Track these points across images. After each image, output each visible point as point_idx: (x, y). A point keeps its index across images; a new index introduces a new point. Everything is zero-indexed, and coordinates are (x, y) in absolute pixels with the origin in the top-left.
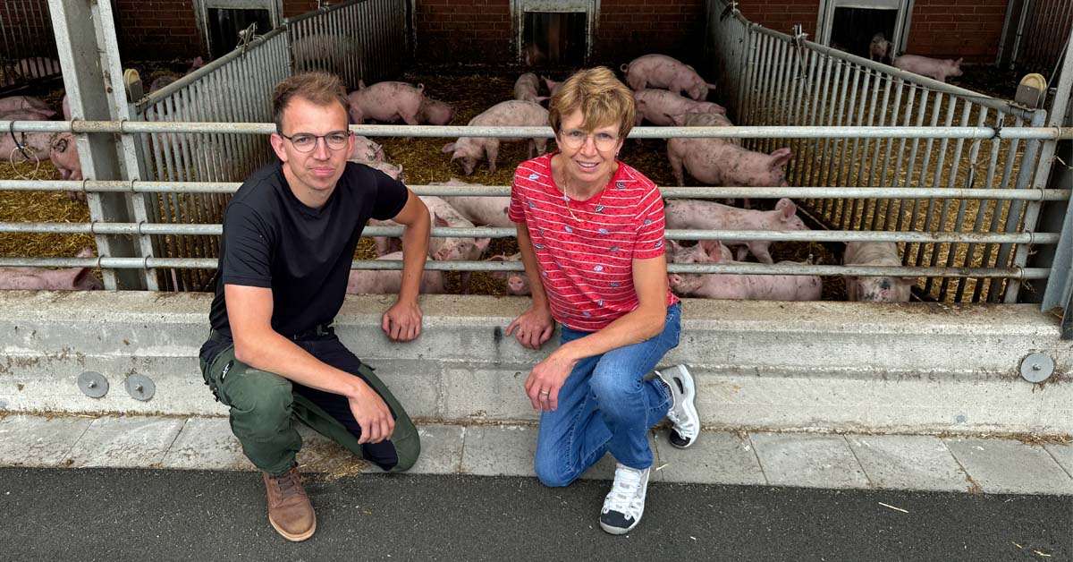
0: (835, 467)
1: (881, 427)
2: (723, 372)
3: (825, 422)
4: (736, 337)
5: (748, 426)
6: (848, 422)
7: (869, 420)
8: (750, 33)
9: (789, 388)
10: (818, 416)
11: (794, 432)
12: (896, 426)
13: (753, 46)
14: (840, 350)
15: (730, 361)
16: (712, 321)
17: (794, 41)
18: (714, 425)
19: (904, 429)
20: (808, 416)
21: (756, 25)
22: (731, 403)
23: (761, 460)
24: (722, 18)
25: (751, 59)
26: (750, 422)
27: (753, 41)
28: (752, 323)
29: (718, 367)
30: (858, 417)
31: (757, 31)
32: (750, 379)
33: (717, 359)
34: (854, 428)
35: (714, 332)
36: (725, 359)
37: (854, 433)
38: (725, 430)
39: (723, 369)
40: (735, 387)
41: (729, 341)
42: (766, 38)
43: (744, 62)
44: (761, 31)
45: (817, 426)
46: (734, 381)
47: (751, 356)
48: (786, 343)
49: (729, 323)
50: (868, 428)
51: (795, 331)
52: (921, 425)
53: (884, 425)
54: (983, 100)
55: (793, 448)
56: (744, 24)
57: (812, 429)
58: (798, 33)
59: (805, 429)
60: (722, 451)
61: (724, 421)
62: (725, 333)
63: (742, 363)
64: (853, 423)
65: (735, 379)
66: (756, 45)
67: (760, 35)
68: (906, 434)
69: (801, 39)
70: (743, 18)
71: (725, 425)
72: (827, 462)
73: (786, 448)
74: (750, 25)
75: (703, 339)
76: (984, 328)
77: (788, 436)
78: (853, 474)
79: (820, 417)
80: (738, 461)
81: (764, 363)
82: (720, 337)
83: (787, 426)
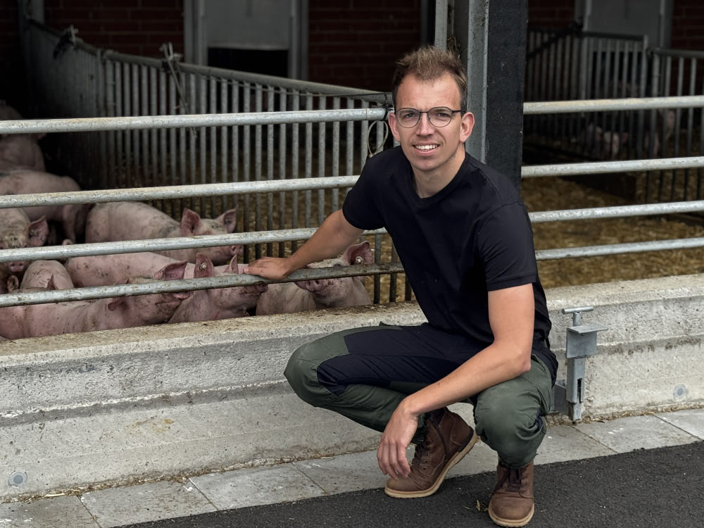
0: (287, 487)
1: (329, 448)
2: (151, 404)
3: (269, 451)
4: (162, 358)
5: (188, 469)
6: (293, 447)
7: (316, 440)
8: (104, 64)
9: (226, 413)
10: (262, 444)
11: (238, 469)
12: (344, 443)
13: (110, 81)
14: (273, 359)
15: (158, 390)
16: (132, 344)
17: (165, 66)
18: (148, 476)
19: (353, 447)
20: (251, 446)
21: (110, 52)
22: (164, 443)
23: (207, 495)
24: (56, 54)
25: (110, 98)
26: (189, 465)
27: (110, 74)
28: (176, 340)
29: (146, 398)
30: (304, 438)
31: (113, 60)
32: (182, 409)
33: (143, 389)
34: (301, 454)
35: (136, 355)
36: (152, 387)
37: (303, 459)
38: (162, 479)
39: (151, 400)
40: (167, 422)
41: (153, 365)
42: (127, 68)
43: (101, 103)
44: (118, 60)
45: (262, 457)
46: (165, 414)
47: (180, 381)
48: (217, 358)
49: (151, 343)
50: (317, 451)
51: (224, 342)
52: (369, 439)
53: (331, 444)
54: (378, 96)
55: (240, 481)
56: (94, 54)
57: (257, 462)
58: (169, 54)
59: (250, 463)
60: (162, 496)
61: (159, 469)
62: (147, 354)
63: (171, 390)
64: (299, 447)
65: (165, 412)
66: (114, 79)
67: (118, 65)
68: (356, 451)
69: (174, 62)
70: (89, 47)
71: (161, 473)
72: (279, 485)
73: (233, 482)
74: (102, 53)
75: (124, 365)
76: (410, 318)
77: (232, 473)
78: (308, 489)
79: (264, 445)
80: (183, 500)
81: (196, 387)
82: (143, 360)
83: (230, 463)
